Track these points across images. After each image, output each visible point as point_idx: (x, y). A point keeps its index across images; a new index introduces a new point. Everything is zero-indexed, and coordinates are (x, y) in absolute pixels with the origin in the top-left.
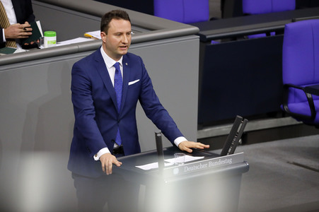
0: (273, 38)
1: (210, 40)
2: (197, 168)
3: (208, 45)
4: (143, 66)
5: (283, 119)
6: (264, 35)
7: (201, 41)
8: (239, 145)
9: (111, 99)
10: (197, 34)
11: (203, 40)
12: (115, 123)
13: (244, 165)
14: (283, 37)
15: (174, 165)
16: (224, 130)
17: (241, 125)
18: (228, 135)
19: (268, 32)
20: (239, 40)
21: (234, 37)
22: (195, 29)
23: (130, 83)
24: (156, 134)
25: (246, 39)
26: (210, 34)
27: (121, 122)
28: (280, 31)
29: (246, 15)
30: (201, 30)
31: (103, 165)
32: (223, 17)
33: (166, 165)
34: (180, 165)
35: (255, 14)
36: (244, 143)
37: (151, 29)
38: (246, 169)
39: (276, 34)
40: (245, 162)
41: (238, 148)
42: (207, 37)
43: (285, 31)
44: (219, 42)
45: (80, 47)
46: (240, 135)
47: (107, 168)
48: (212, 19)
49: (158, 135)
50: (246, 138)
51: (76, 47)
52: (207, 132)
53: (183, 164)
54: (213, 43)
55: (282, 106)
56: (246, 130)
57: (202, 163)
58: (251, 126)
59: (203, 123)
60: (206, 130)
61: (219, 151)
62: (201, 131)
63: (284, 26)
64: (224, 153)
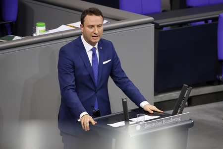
0: (210, 24)
1: (162, 27)
2: (154, 125)
3: (161, 31)
4: (113, 49)
5: (219, 86)
6: (203, 23)
7: (155, 28)
8: (186, 106)
9: (90, 75)
10: (152, 23)
11: (157, 27)
12: (94, 93)
13: (190, 122)
14: (218, 23)
15: (137, 123)
16: (174, 95)
17: (187, 91)
18: (177, 99)
19: (206, 20)
20: (184, 27)
21: (181, 25)
22: (151, 19)
23: (104, 63)
24: (123, 99)
25: (189, 25)
26: (162, 22)
27: (98, 93)
28: (215, 19)
29: (189, 7)
30: (155, 19)
31: (82, 123)
32: (171, 9)
33: (130, 123)
34: (141, 123)
35: (196, 7)
36: (190, 105)
37: (118, 20)
38: (191, 125)
39: (212, 22)
40: (190, 120)
41: (185, 109)
42: (160, 25)
43: (220, 19)
44: (169, 28)
45: (64, 34)
46: (186, 99)
47: (85, 126)
48: (163, 11)
49: (125, 100)
50: (191, 102)
51: (61, 35)
52: (161, 97)
53: (143, 122)
54: (165, 29)
55: (217, 76)
56: (191, 95)
57: (158, 121)
58: (195, 92)
59: (158, 90)
60: (161, 96)
61: (171, 112)
62: (156, 96)
63: (218, 16)
64: (175, 113)
